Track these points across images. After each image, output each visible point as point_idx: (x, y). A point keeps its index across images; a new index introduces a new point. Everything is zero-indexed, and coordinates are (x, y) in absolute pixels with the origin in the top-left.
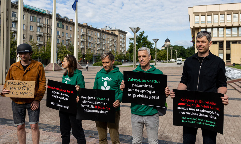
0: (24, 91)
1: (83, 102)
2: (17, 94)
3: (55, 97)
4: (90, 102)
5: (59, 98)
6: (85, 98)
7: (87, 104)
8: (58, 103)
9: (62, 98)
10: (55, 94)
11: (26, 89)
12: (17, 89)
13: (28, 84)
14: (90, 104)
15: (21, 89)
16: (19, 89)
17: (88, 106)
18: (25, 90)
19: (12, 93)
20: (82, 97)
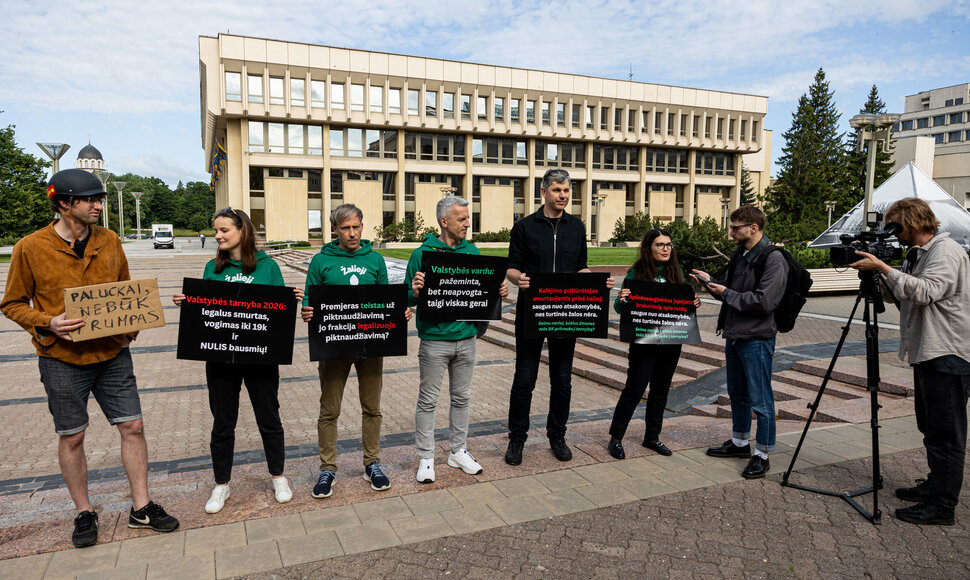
0: (130, 313)
1: (326, 318)
2: (109, 324)
3: (217, 326)
4: (345, 317)
5: (233, 326)
6: (331, 307)
7: (335, 323)
8: (229, 341)
9: (245, 326)
10: (216, 319)
11: (134, 304)
12: (105, 309)
13: (136, 290)
14: (344, 322)
15: (118, 307)
16: (111, 309)
17: (340, 327)
18: (130, 307)
19: (93, 326)
20: (323, 306)
